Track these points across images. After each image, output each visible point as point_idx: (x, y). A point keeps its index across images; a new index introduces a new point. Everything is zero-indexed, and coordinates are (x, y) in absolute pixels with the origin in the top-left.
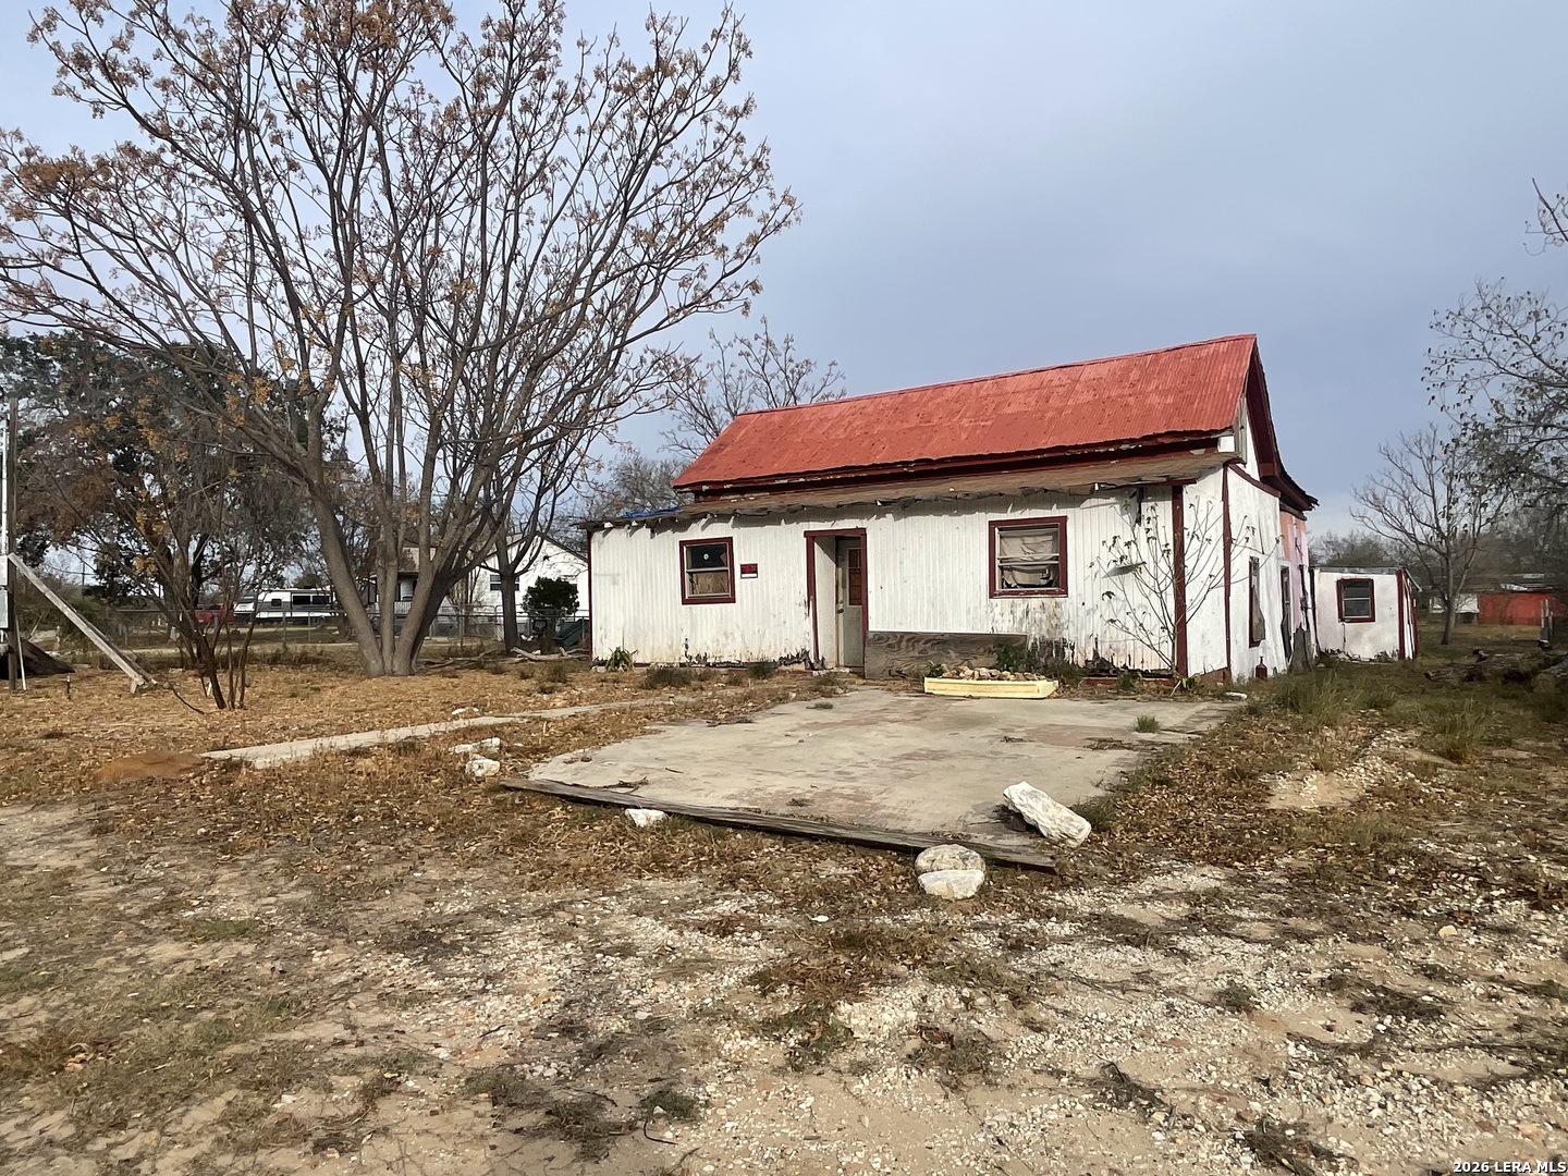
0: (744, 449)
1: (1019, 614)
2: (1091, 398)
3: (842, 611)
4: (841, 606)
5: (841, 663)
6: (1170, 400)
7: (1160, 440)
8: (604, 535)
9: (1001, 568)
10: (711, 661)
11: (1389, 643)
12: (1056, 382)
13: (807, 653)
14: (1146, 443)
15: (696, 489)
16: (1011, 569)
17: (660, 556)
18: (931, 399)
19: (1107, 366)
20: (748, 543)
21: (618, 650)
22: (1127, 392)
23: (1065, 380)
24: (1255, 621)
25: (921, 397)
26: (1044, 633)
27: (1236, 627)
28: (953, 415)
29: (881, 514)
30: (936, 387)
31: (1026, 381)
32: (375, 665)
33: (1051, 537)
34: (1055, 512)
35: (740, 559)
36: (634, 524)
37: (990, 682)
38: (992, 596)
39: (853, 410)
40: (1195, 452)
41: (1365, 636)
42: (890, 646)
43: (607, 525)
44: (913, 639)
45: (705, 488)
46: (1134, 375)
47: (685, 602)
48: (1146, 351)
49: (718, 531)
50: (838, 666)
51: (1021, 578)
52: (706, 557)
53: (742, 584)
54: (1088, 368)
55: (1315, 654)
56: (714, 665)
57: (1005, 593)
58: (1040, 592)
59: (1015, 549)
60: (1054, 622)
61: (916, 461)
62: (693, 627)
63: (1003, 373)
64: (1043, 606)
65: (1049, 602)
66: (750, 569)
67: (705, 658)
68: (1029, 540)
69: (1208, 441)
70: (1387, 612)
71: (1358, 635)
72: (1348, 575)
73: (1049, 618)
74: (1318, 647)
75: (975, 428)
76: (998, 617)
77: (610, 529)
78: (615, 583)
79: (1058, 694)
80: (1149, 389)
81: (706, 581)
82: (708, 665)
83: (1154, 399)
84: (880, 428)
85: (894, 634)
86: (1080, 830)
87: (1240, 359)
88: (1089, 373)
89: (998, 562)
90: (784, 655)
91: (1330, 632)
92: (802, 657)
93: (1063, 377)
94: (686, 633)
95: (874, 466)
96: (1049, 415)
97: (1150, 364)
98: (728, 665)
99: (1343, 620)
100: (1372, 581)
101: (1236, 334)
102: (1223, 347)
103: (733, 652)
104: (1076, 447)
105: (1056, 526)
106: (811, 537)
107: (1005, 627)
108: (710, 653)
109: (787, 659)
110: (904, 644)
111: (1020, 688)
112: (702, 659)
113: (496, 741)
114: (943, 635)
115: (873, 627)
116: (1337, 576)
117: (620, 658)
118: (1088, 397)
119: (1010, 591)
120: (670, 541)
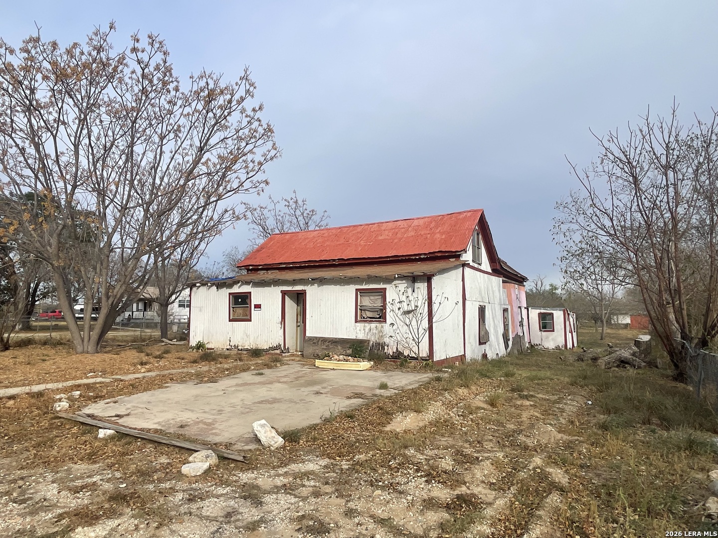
0: (271, 250)
1: (367, 330)
2: (414, 234)
3: (299, 326)
4: (299, 324)
5: (298, 350)
6: (443, 237)
7: (436, 254)
8: (198, 289)
9: (361, 310)
10: (240, 348)
11: (561, 342)
12: (402, 226)
13: (280, 345)
14: (431, 255)
15: (247, 267)
16: (365, 310)
17: (221, 299)
18: (351, 231)
19: (423, 220)
20: (258, 295)
21: (199, 342)
22: (428, 232)
23: (406, 226)
24: (482, 333)
25: (348, 230)
26: (377, 339)
27: (469, 338)
28: (358, 239)
29: (312, 284)
30: (354, 226)
31: (390, 225)
32: (80, 349)
33: (380, 297)
34: (381, 286)
35: (254, 302)
36: (209, 284)
37: (342, 362)
38: (356, 321)
39: (319, 235)
40: (451, 260)
41: (551, 338)
42: (314, 343)
43: (198, 285)
44: (324, 340)
45: (251, 267)
46: (432, 225)
47: (230, 320)
48: (439, 214)
49: (245, 289)
50: (296, 351)
51: (369, 314)
52: (240, 300)
53: (255, 313)
54: (416, 221)
55: (527, 345)
56: (241, 350)
57: (361, 321)
58: (375, 321)
59: (367, 301)
60: (381, 334)
61: (338, 259)
62: (233, 332)
63: (382, 221)
64: (376, 327)
65: (379, 325)
66: (258, 306)
67: (238, 346)
68: (372, 298)
69: (456, 255)
70: (559, 327)
71: (547, 338)
72: (543, 311)
73: (379, 332)
74: (530, 342)
75: (365, 246)
76: (358, 331)
77: (199, 286)
78: (200, 311)
79: (371, 369)
80: (437, 232)
81: (240, 311)
82: (239, 350)
83: (438, 236)
84: (328, 243)
85: (316, 338)
86: (276, 443)
87: (474, 220)
88: (416, 223)
89: (359, 307)
90: (271, 346)
91: (535, 336)
92: (278, 347)
93: (405, 224)
94: (230, 335)
95: (321, 261)
96: (396, 241)
97: (439, 220)
98: (247, 350)
99: (541, 331)
100: (553, 314)
101: (475, 209)
102: (469, 214)
103: (249, 344)
104: (403, 256)
105: (382, 292)
106: (284, 293)
107: (361, 336)
108: (240, 344)
109: (272, 348)
110: (320, 342)
111: (354, 366)
112: (236, 347)
113: (78, 393)
114: (336, 338)
115: (308, 334)
116: (538, 311)
117: (200, 346)
118: (413, 233)
119: (364, 320)
120: (225, 292)
